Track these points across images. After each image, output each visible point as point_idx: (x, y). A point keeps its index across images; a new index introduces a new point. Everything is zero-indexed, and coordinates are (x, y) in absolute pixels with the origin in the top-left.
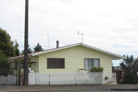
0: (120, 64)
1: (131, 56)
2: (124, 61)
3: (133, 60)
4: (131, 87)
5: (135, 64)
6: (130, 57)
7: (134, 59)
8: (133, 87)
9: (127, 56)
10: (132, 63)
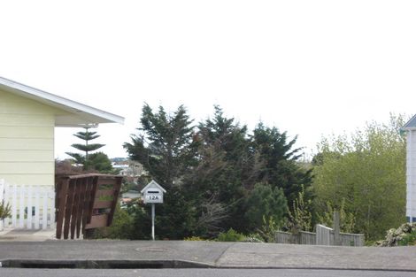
0: (127, 146)
1: (176, 110)
2: (145, 134)
3: (188, 131)
4: (107, 252)
5: (196, 145)
6: (174, 116)
7: (189, 126)
8: (112, 253)
9: (161, 108)
10: (180, 143)
